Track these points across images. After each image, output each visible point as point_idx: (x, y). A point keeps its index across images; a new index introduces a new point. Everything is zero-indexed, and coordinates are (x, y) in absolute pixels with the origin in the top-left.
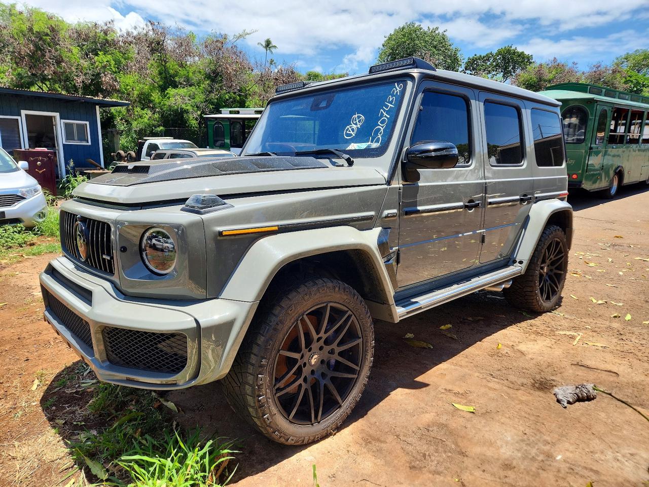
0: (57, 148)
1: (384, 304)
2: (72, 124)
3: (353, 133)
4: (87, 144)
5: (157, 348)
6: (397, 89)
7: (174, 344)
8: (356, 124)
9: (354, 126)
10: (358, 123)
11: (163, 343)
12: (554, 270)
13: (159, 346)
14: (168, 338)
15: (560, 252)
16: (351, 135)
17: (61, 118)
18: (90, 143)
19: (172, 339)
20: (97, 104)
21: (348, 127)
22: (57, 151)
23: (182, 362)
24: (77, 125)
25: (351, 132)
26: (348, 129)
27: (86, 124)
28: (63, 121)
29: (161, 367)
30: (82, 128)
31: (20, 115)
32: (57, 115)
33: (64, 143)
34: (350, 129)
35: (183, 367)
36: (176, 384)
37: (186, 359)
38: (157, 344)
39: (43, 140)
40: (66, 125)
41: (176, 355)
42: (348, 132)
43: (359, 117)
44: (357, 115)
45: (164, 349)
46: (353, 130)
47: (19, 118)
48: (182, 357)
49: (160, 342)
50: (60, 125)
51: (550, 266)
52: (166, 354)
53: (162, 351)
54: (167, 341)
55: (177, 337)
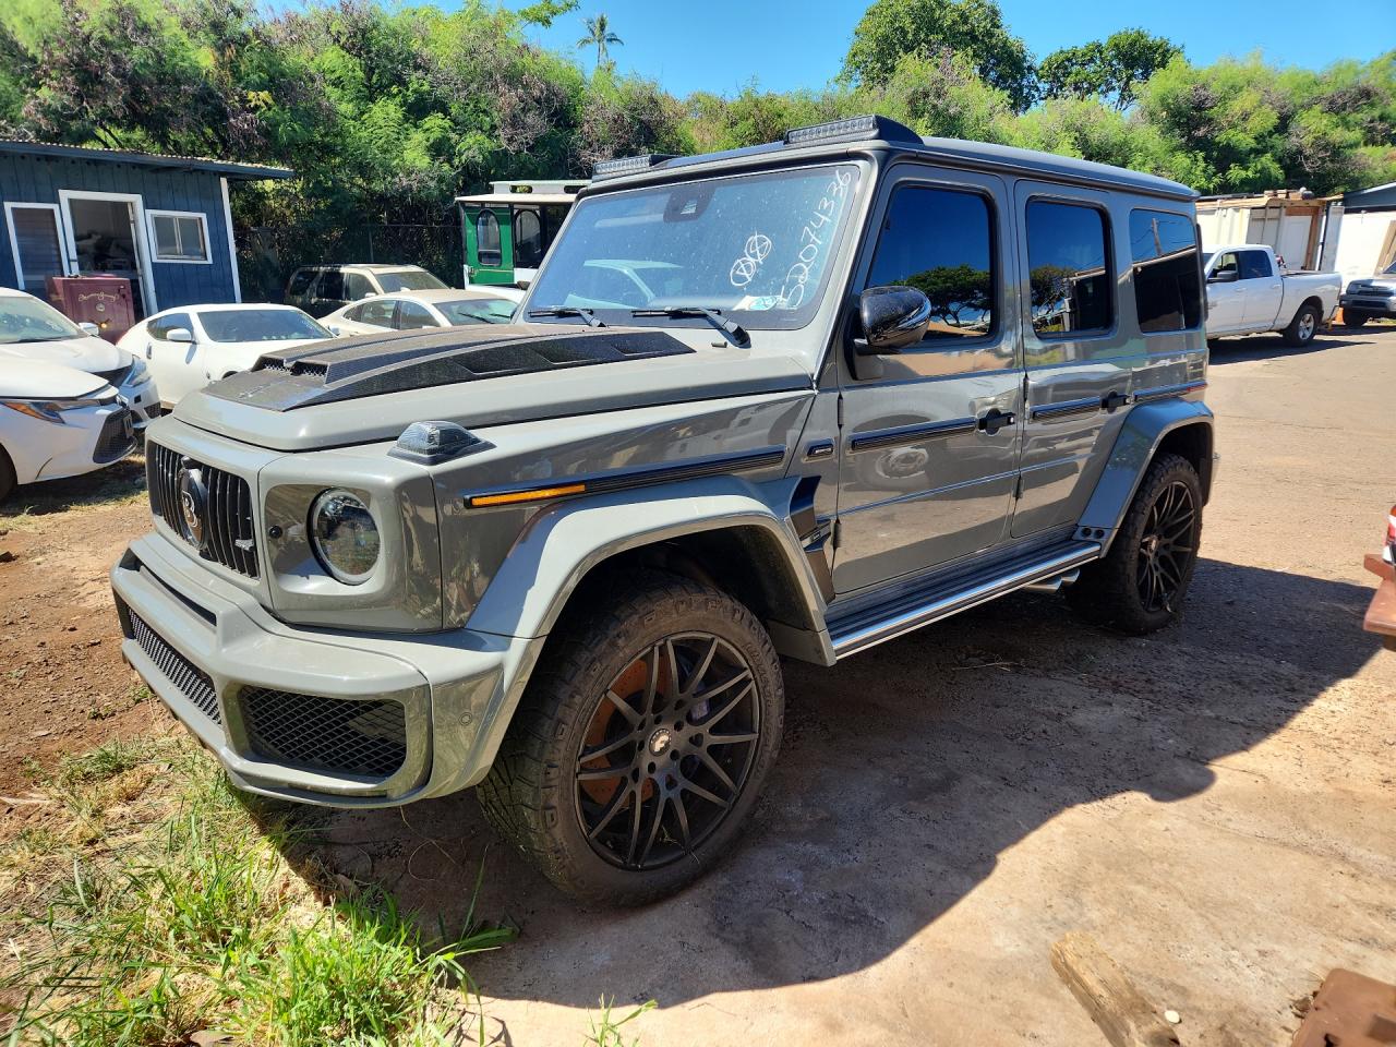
0: (139, 271)
1: (805, 629)
2: (170, 220)
3: (747, 275)
4: (205, 262)
5: (347, 729)
6: (838, 185)
7: (379, 721)
8: (754, 256)
9: (751, 261)
10: (759, 254)
11: (358, 719)
12: (1172, 546)
13: (351, 723)
14: (367, 709)
15: (1186, 508)
16: (743, 279)
17: (147, 206)
18: (210, 261)
19: (376, 711)
20: (223, 174)
21: (739, 261)
22: (140, 279)
23: (395, 754)
24: (182, 221)
25: (745, 273)
26: (739, 265)
27: (200, 219)
28: (150, 212)
29: (355, 764)
30: (191, 228)
31: (56, 200)
32: (136, 199)
33: (155, 260)
34: (742, 266)
35: (399, 764)
36: (385, 796)
37: (404, 750)
38: (346, 720)
39: (111, 254)
40: (157, 220)
41: (384, 741)
42: (738, 272)
43: (761, 241)
44: (756, 237)
45: (361, 729)
46: (748, 267)
47: (55, 207)
48: (396, 745)
49: (352, 717)
50: (144, 222)
51: (1163, 538)
52: (365, 739)
53: (355, 734)
54: (366, 715)
55: (384, 707)
